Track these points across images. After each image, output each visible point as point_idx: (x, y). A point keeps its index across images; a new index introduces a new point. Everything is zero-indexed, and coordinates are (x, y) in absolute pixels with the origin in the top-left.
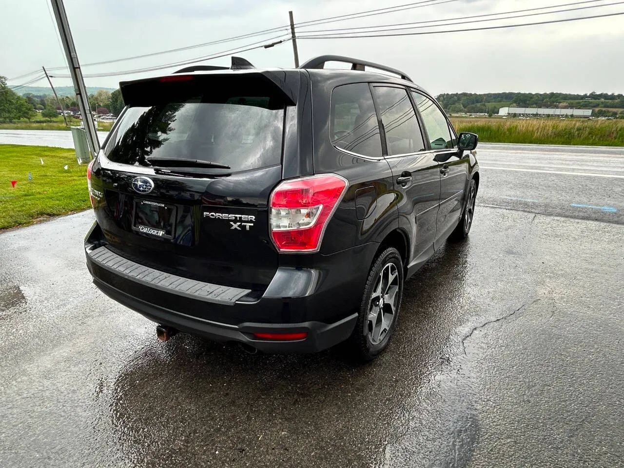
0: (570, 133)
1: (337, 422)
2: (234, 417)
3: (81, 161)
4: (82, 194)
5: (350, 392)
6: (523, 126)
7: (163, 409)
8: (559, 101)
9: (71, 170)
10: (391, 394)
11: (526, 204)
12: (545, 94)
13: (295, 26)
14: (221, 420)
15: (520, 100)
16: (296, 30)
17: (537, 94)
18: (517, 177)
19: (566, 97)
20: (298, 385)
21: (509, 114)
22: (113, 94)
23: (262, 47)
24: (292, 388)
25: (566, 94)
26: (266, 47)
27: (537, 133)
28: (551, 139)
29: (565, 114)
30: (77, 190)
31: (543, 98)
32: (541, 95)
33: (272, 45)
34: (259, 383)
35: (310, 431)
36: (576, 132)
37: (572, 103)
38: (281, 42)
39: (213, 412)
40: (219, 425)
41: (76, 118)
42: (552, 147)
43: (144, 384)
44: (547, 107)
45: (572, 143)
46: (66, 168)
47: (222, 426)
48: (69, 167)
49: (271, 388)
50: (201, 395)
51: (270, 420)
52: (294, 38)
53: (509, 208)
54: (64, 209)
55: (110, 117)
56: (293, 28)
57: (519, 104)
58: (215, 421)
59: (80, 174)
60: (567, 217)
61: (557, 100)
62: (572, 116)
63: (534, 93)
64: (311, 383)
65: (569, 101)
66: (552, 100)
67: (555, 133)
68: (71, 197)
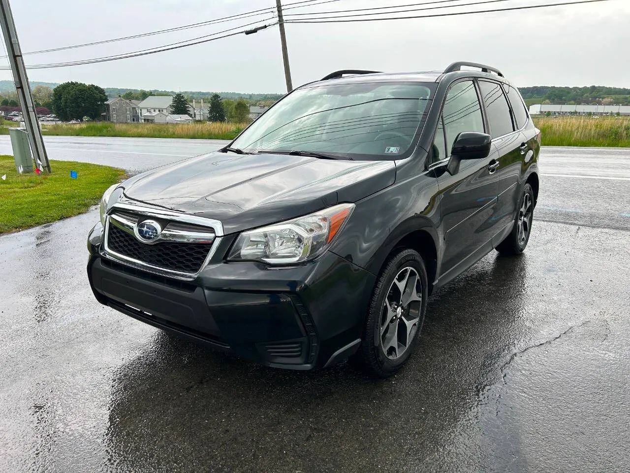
0: (616, 133)
1: (359, 458)
2: (237, 455)
3: (22, 170)
4: (27, 208)
5: (372, 426)
6: (560, 125)
7: (152, 449)
8: (602, 96)
9: (11, 181)
10: (420, 427)
11: (568, 215)
12: (585, 88)
13: (282, 8)
14: (223, 459)
15: (555, 95)
16: (284, 13)
17: (575, 89)
18: (555, 184)
19: (610, 92)
20: (311, 420)
21: (541, 112)
22: (55, 90)
23: (242, 32)
24: (303, 423)
25: (610, 88)
26: (248, 33)
27: (577, 133)
28: (595, 140)
29: (610, 112)
30: (20, 204)
31: (583, 92)
32: (580, 89)
33: (255, 31)
34: (264, 418)
35: (328, 469)
36: (623, 131)
37: (618, 99)
38: (265, 27)
39: (212, 451)
40: (221, 465)
41: (9, 120)
42: (596, 149)
43: (126, 422)
44: (587, 103)
45: (620, 144)
46: (4, 178)
47: (225, 465)
48: (7, 177)
49: (279, 423)
50: (196, 432)
51: (280, 459)
52: (281, 23)
53: (547, 219)
54: (6, 225)
55: (52, 119)
56: (280, 10)
57: (553, 100)
58: (215, 460)
59: (21, 185)
60: (617, 228)
61: (599, 95)
62: (618, 114)
63: (571, 87)
64: (325, 417)
65: (613, 96)
66: (594, 95)
67: (599, 132)
68: (13, 212)
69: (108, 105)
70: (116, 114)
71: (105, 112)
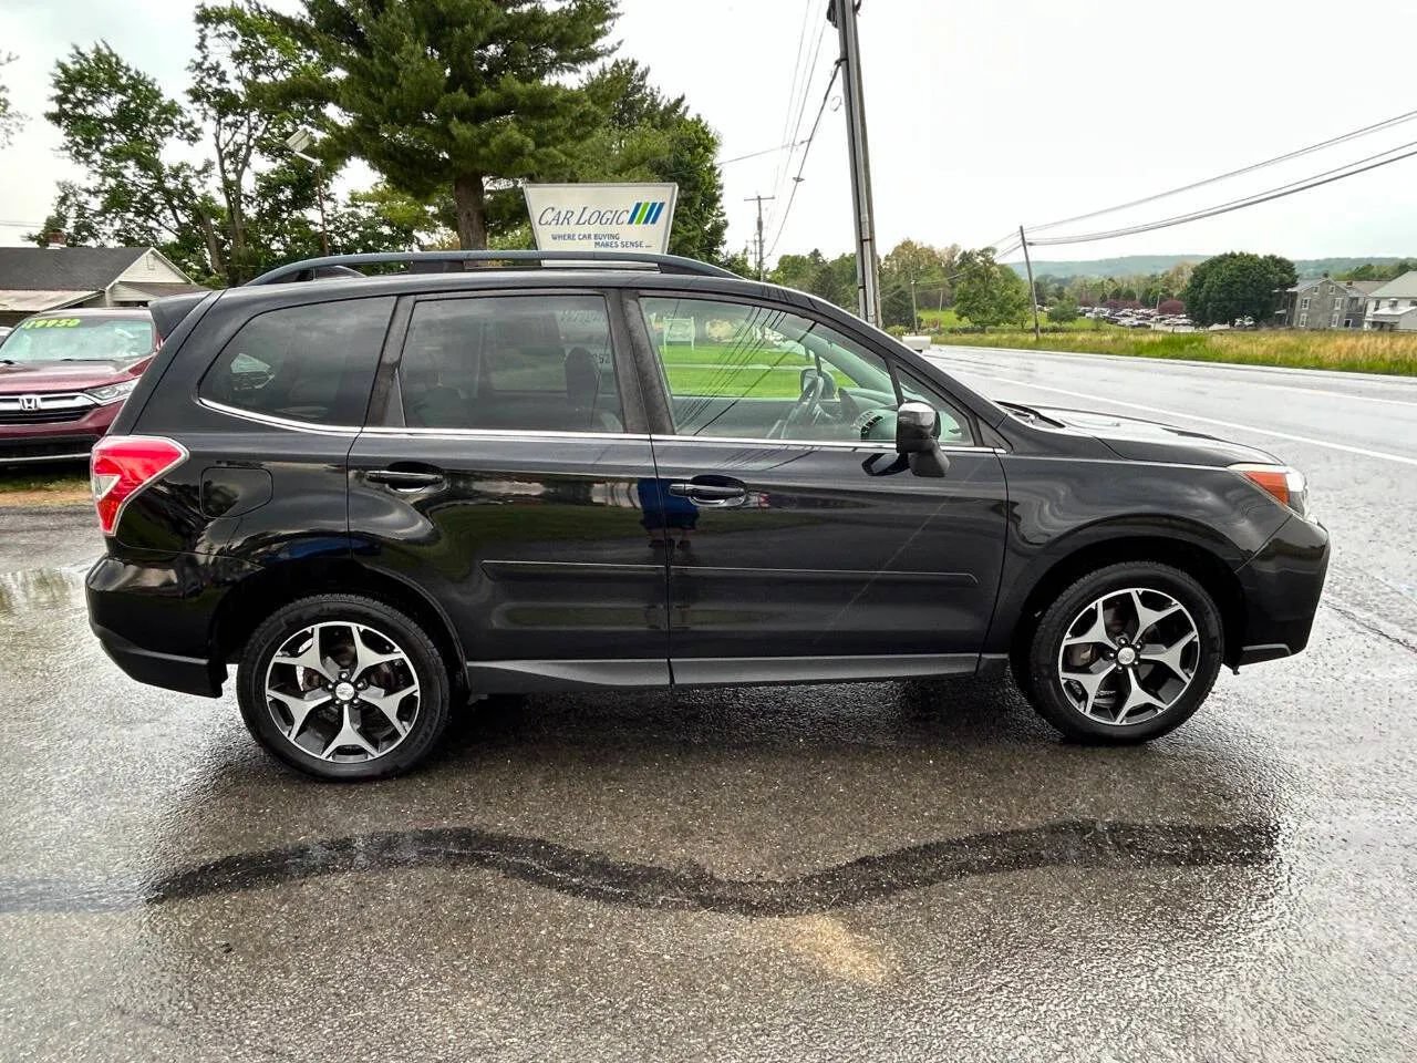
22: (1196, 269)
69: (1295, 294)
70: (1307, 312)
71: (1284, 308)
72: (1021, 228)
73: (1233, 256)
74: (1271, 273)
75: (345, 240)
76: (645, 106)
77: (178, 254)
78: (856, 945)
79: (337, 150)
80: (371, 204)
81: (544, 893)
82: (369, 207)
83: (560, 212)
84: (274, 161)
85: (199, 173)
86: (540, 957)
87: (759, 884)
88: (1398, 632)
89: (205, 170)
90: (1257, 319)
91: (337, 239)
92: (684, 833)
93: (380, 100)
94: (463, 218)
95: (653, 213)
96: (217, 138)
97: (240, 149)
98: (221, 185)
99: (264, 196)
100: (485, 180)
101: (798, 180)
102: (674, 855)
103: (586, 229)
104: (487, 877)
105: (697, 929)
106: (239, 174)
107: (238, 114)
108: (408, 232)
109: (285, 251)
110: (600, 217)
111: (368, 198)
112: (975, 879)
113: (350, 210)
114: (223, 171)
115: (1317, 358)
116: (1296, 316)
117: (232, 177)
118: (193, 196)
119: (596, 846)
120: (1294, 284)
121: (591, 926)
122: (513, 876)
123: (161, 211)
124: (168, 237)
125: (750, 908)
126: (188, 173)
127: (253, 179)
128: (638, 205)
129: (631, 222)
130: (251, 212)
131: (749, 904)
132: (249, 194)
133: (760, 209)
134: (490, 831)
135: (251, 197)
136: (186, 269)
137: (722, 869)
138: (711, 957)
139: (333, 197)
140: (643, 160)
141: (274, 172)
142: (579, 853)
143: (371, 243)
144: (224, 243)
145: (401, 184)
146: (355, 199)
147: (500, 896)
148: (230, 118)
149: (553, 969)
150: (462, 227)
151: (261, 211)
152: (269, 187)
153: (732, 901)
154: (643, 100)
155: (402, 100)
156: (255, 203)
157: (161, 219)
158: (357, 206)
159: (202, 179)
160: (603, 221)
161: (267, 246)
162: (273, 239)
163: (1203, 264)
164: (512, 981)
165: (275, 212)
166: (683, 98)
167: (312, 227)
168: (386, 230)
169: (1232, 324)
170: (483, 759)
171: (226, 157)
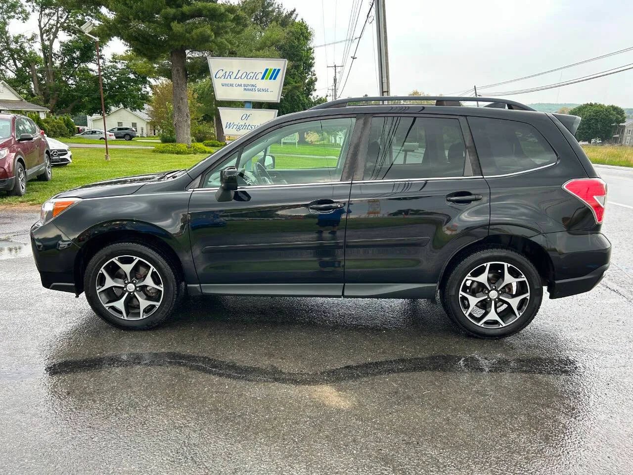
69: (624, 126)
70: (631, 137)
71: (618, 134)
72: (475, 86)
73: (591, 105)
74: (612, 115)
75: (109, 81)
76: (274, 14)
77: (16, 84)
78: (340, 396)
79: (107, 32)
80: (124, 62)
81: (207, 376)
82: (122, 63)
83: (226, 72)
84: (70, 35)
85: (29, 40)
86: (205, 397)
87: (301, 374)
88: (615, 287)
89: (32, 39)
90: (603, 140)
91: (105, 80)
92: (271, 355)
93: (131, 7)
94: (175, 72)
95: (274, 75)
96: (40, 22)
97: (52, 28)
98: (41, 47)
99: (64, 54)
100: (187, 51)
101: (354, 58)
102: (265, 363)
103: (239, 81)
104: (182, 370)
105: (272, 389)
106: (52, 42)
107: (51, 9)
108: (144, 78)
109: (76, 85)
110: (247, 75)
111: (123, 58)
112: (395, 375)
113: (112, 64)
114: (42, 40)
115: (627, 160)
116: (624, 139)
117: (47, 43)
118: (25, 52)
119: (231, 359)
120: (623, 121)
121: (227, 387)
122: (193, 370)
123: (8, 61)
124: (11, 75)
125: (296, 382)
126: (23, 40)
127: (59, 45)
128: (267, 70)
129: (263, 78)
130: (58, 63)
131: (296, 380)
132: (57, 53)
133: (335, 72)
134: (184, 353)
135: (57, 55)
136: (20, 93)
137: (286, 369)
138: (277, 399)
139: (103, 56)
140: (272, 44)
141: (70, 41)
142: (223, 362)
143: (123, 83)
144: (42, 80)
145: (141, 52)
146: (115, 58)
147: (188, 376)
148: (47, 11)
149: (210, 402)
150: (174, 77)
151: (63, 63)
152: (68, 49)
153: (288, 380)
154: (273, 11)
155: (143, 8)
156: (60, 58)
157: (8, 65)
158: (116, 62)
159: (31, 44)
160: (248, 78)
161: (66, 82)
162: (70, 78)
163: (574, 109)
164: (192, 405)
165: (71, 63)
166: (295, 10)
167: (91, 73)
168: (132, 76)
169: (590, 142)
170: (181, 326)
171: (44, 33)
